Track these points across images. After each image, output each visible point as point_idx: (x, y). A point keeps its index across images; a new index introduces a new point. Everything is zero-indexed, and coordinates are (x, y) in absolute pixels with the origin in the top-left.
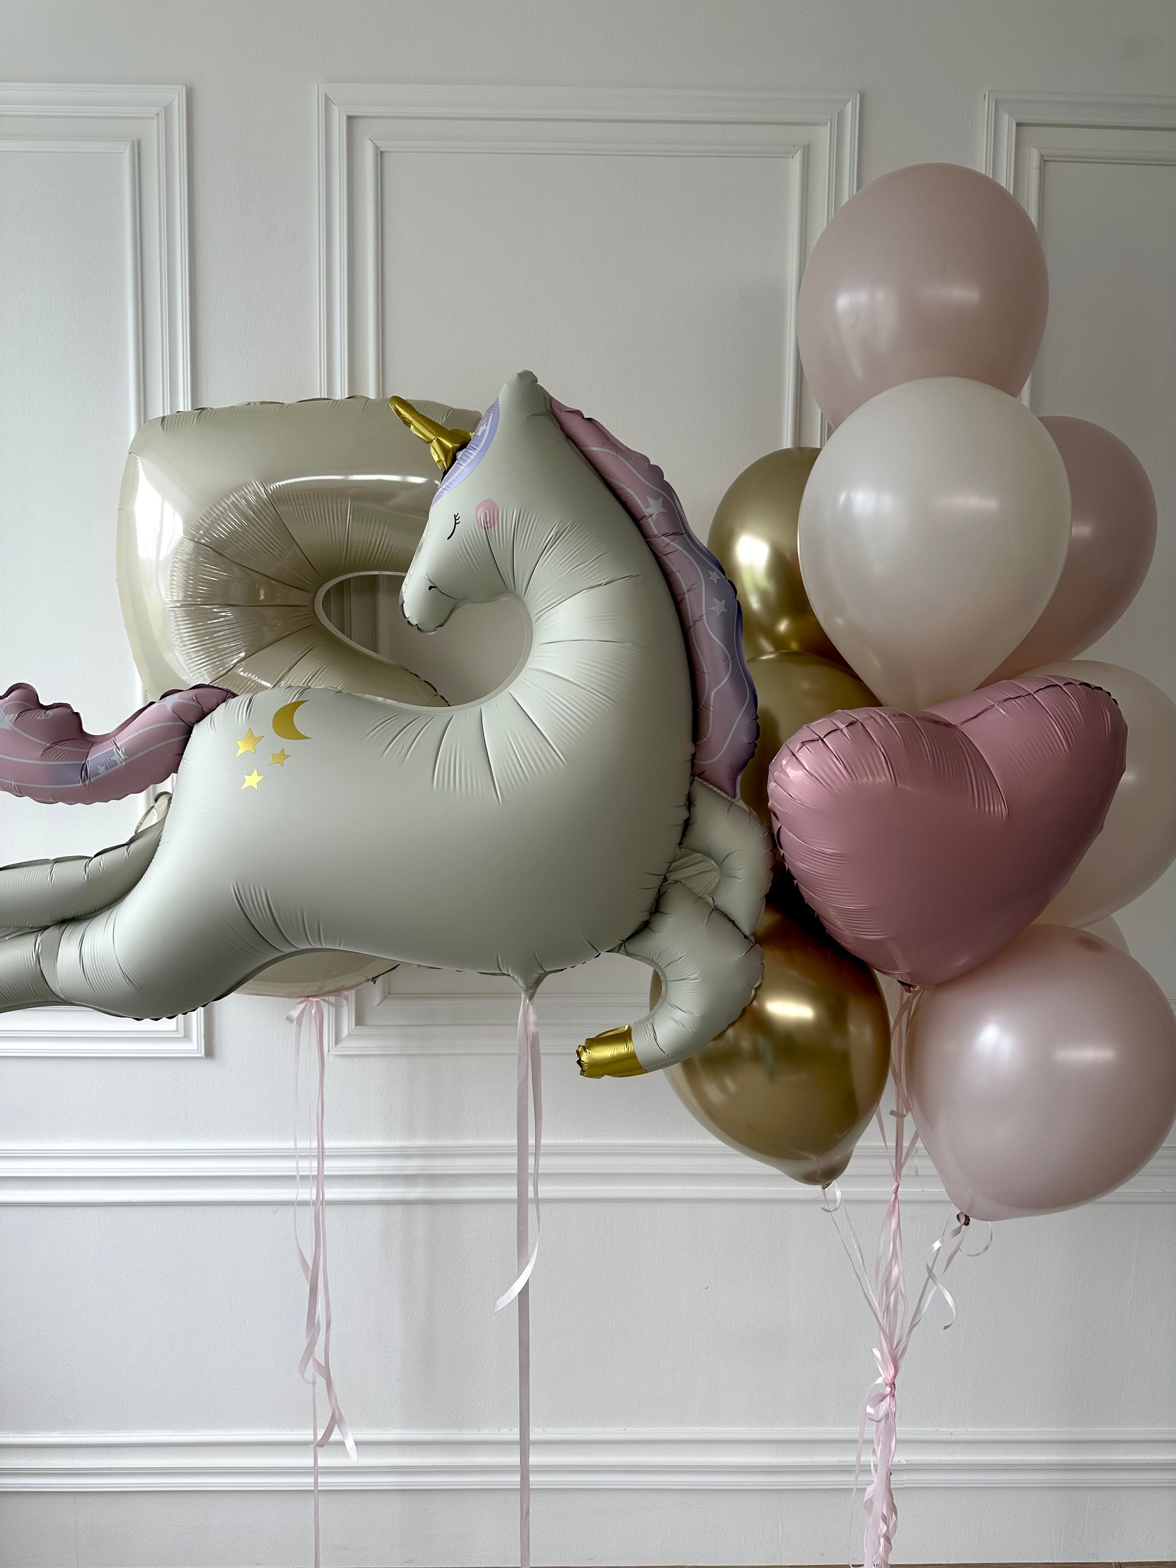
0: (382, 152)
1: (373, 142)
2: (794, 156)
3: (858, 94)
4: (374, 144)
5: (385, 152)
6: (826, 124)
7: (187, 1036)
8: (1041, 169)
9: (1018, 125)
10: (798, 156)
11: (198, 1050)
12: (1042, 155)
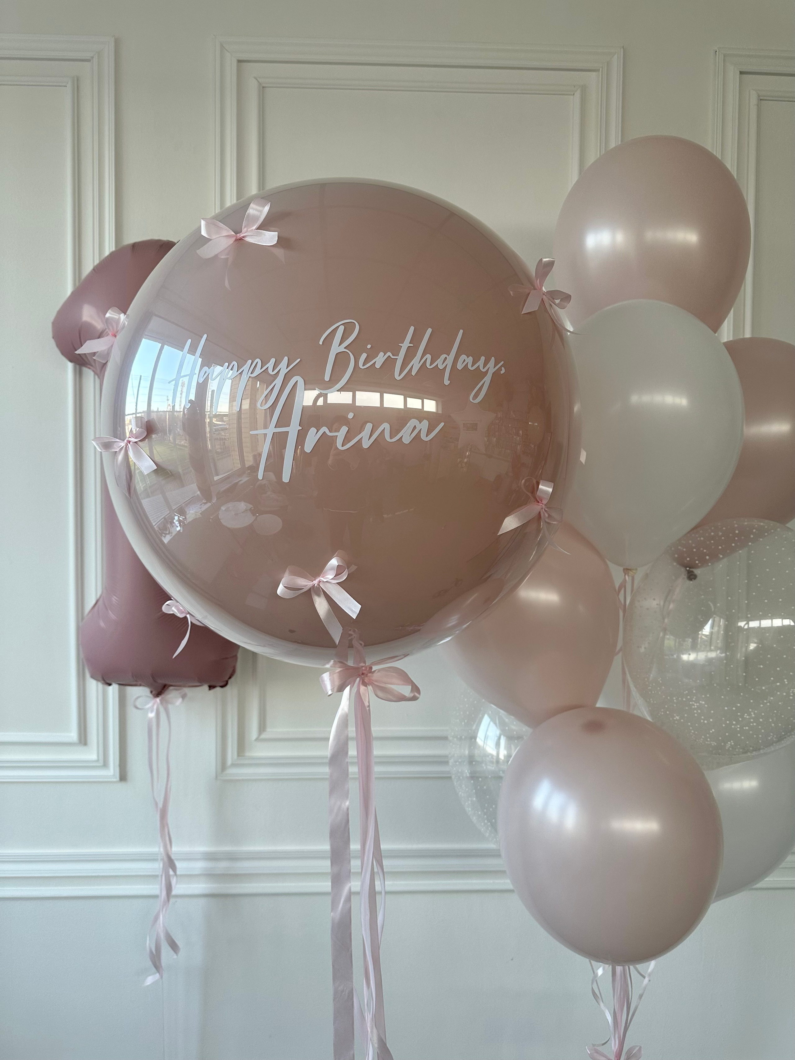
0: (263, 87)
1: (257, 79)
2: (575, 94)
3: (622, 49)
4: (258, 82)
5: (265, 87)
6: (599, 70)
7: (105, 765)
8: (758, 105)
9: (741, 73)
10: (578, 94)
11: (114, 775)
12: (759, 95)
